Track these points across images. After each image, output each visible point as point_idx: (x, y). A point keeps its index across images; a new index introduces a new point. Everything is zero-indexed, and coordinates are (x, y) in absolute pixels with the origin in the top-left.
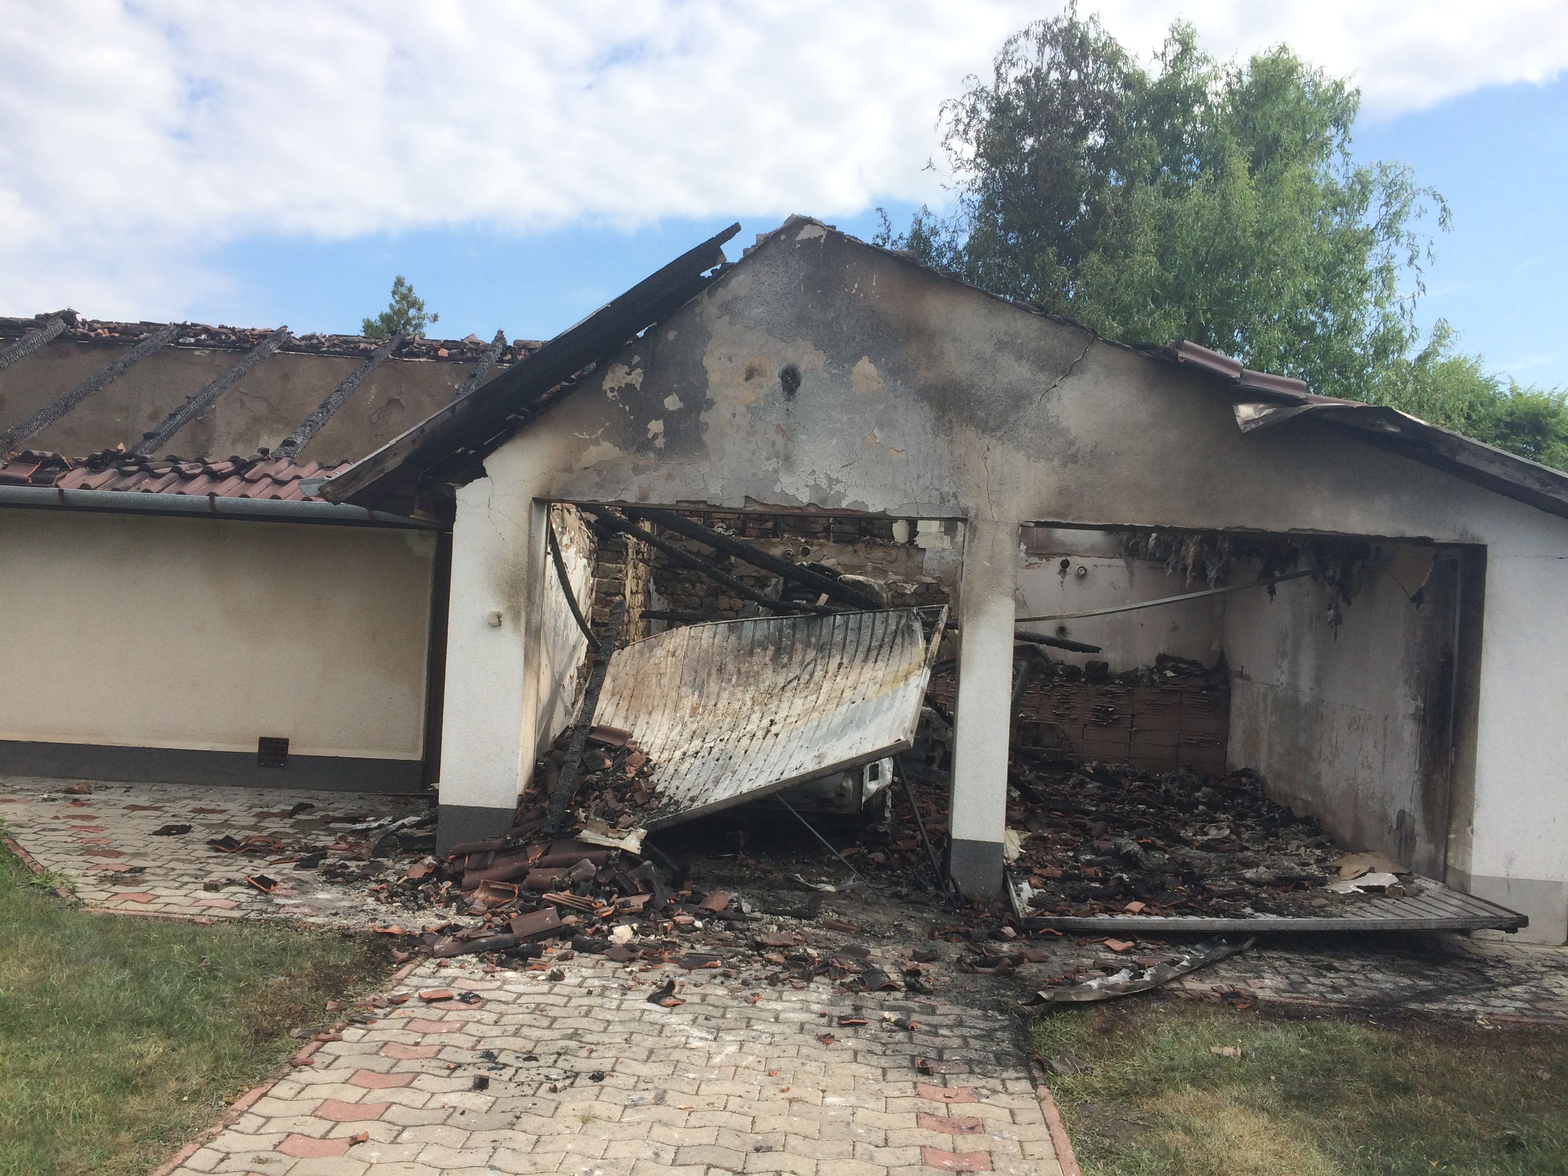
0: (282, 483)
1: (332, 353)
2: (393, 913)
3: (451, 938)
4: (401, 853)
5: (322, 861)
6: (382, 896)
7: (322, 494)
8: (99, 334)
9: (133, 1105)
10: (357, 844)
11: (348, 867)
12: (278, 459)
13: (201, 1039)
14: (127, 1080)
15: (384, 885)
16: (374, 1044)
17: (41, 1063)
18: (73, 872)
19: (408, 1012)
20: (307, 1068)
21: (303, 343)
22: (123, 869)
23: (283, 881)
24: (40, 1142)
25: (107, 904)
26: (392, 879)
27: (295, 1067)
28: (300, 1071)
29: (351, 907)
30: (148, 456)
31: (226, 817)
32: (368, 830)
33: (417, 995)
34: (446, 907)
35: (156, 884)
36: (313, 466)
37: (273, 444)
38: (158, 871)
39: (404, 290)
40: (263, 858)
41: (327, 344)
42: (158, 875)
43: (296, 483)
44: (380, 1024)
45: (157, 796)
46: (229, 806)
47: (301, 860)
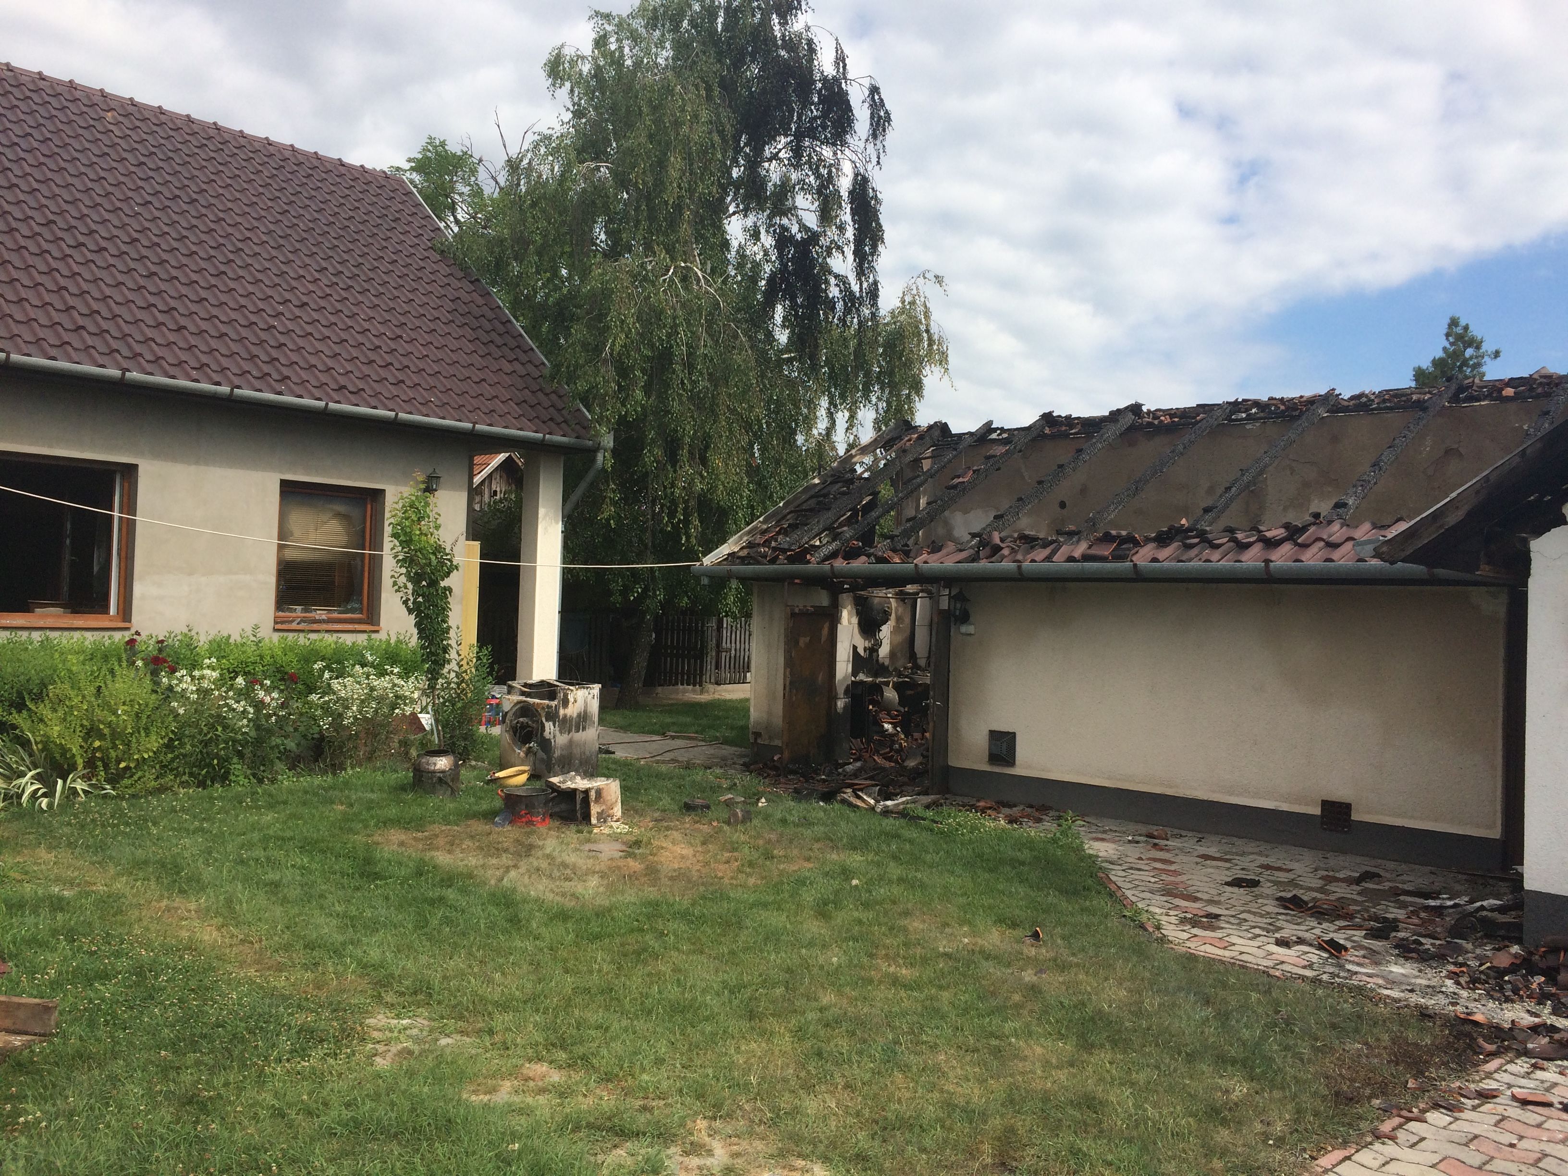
0: (1335, 546)
1: (1381, 409)
2: (1475, 1000)
3: (1547, 1039)
4: (1481, 938)
5: (1394, 934)
6: (1463, 980)
7: (1377, 555)
8: (1162, 421)
9: (1223, 1136)
10: (1431, 922)
11: (1422, 944)
12: (1330, 522)
13: (1283, 1088)
14: (1217, 1112)
15: (1464, 969)
16: (1464, 1135)
17: (1141, 1077)
18: (1158, 910)
19: (1500, 1109)
20: (1390, 1142)
21: (1352, 403)
22: (1201, 913)
23: (1353, 947)
24: (1144, 1149)
25: (1188, 944)
26: (1473, 963)
27: (1378, 1138)
28: (1383, 1143)
29: (1429, 986)
30: (1208, 529)
31: (1293, 876)
32: (1442, 908)
33: (1509, 1093)
34: (1539, 1004)
35: (1231, 932)
36: (1367, 526)
37: (1324, 507)
38: (1232, 920)
39: (1459, 330)
40: (1332, 922)
41: (1376, 401)
42: (1233, 924)
43: (1349, 545)
44: (1467, 1115)
45: (1227, 848)
46: (1295, 865)
47: (1371, 929)
